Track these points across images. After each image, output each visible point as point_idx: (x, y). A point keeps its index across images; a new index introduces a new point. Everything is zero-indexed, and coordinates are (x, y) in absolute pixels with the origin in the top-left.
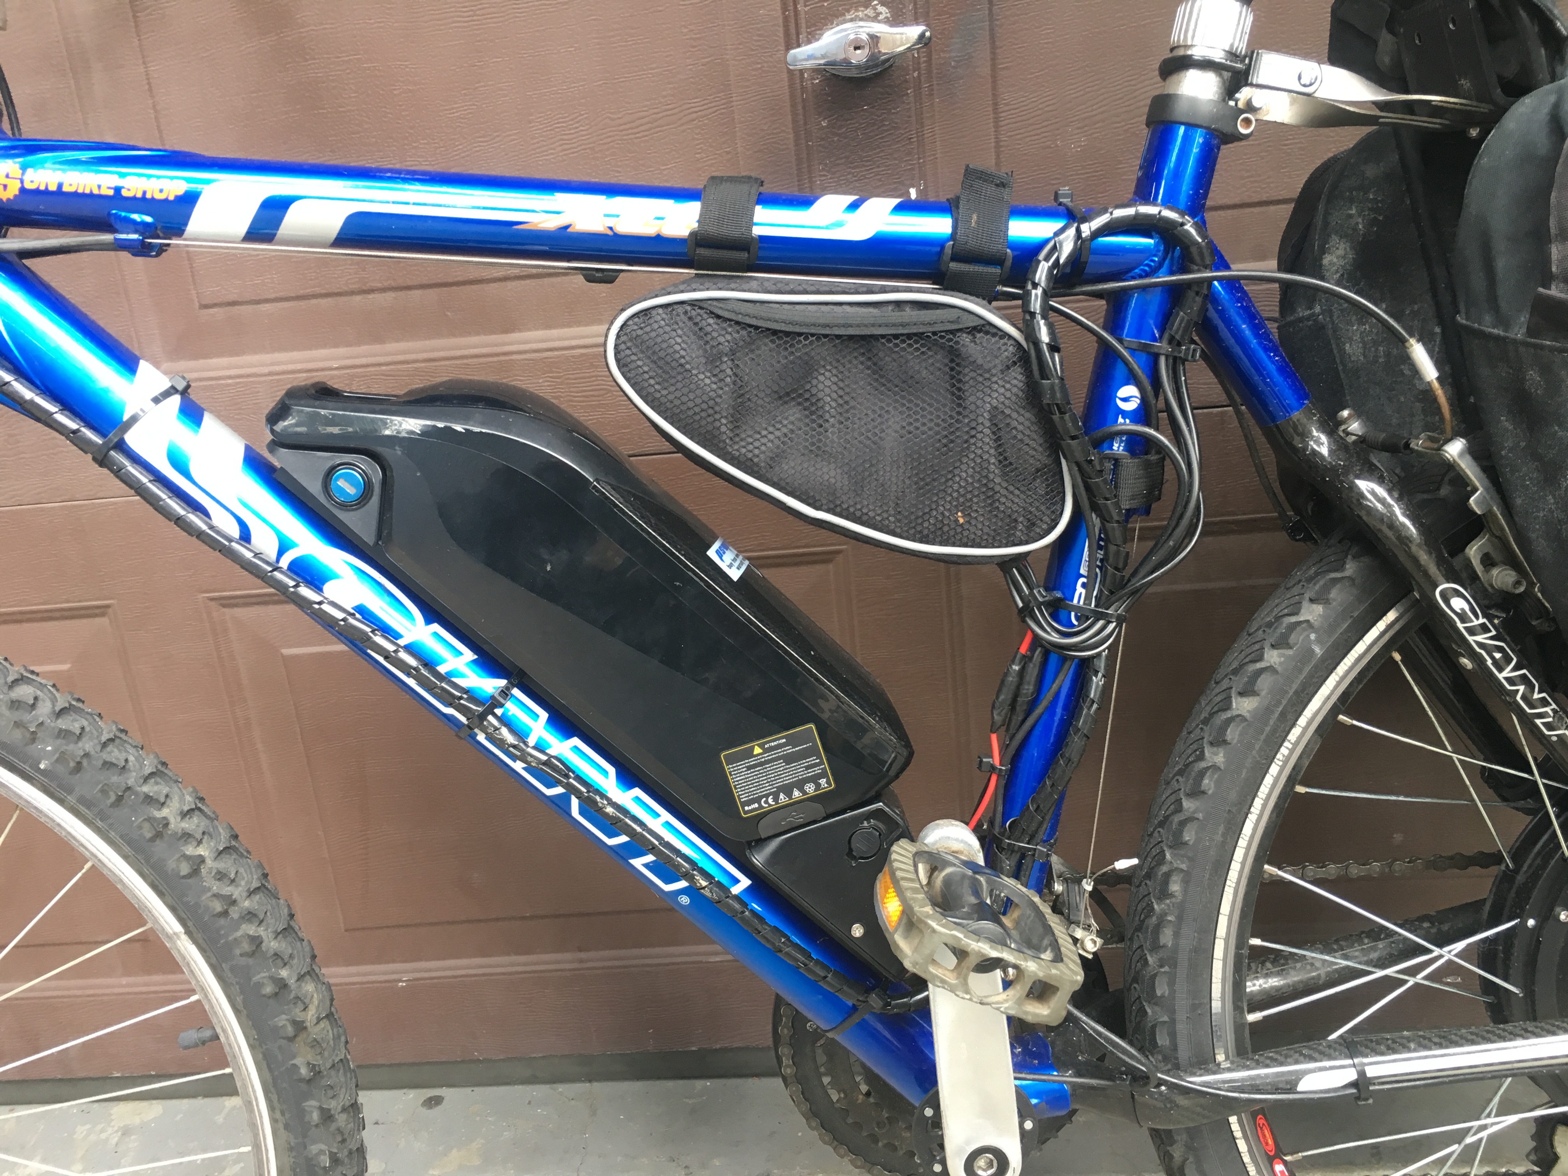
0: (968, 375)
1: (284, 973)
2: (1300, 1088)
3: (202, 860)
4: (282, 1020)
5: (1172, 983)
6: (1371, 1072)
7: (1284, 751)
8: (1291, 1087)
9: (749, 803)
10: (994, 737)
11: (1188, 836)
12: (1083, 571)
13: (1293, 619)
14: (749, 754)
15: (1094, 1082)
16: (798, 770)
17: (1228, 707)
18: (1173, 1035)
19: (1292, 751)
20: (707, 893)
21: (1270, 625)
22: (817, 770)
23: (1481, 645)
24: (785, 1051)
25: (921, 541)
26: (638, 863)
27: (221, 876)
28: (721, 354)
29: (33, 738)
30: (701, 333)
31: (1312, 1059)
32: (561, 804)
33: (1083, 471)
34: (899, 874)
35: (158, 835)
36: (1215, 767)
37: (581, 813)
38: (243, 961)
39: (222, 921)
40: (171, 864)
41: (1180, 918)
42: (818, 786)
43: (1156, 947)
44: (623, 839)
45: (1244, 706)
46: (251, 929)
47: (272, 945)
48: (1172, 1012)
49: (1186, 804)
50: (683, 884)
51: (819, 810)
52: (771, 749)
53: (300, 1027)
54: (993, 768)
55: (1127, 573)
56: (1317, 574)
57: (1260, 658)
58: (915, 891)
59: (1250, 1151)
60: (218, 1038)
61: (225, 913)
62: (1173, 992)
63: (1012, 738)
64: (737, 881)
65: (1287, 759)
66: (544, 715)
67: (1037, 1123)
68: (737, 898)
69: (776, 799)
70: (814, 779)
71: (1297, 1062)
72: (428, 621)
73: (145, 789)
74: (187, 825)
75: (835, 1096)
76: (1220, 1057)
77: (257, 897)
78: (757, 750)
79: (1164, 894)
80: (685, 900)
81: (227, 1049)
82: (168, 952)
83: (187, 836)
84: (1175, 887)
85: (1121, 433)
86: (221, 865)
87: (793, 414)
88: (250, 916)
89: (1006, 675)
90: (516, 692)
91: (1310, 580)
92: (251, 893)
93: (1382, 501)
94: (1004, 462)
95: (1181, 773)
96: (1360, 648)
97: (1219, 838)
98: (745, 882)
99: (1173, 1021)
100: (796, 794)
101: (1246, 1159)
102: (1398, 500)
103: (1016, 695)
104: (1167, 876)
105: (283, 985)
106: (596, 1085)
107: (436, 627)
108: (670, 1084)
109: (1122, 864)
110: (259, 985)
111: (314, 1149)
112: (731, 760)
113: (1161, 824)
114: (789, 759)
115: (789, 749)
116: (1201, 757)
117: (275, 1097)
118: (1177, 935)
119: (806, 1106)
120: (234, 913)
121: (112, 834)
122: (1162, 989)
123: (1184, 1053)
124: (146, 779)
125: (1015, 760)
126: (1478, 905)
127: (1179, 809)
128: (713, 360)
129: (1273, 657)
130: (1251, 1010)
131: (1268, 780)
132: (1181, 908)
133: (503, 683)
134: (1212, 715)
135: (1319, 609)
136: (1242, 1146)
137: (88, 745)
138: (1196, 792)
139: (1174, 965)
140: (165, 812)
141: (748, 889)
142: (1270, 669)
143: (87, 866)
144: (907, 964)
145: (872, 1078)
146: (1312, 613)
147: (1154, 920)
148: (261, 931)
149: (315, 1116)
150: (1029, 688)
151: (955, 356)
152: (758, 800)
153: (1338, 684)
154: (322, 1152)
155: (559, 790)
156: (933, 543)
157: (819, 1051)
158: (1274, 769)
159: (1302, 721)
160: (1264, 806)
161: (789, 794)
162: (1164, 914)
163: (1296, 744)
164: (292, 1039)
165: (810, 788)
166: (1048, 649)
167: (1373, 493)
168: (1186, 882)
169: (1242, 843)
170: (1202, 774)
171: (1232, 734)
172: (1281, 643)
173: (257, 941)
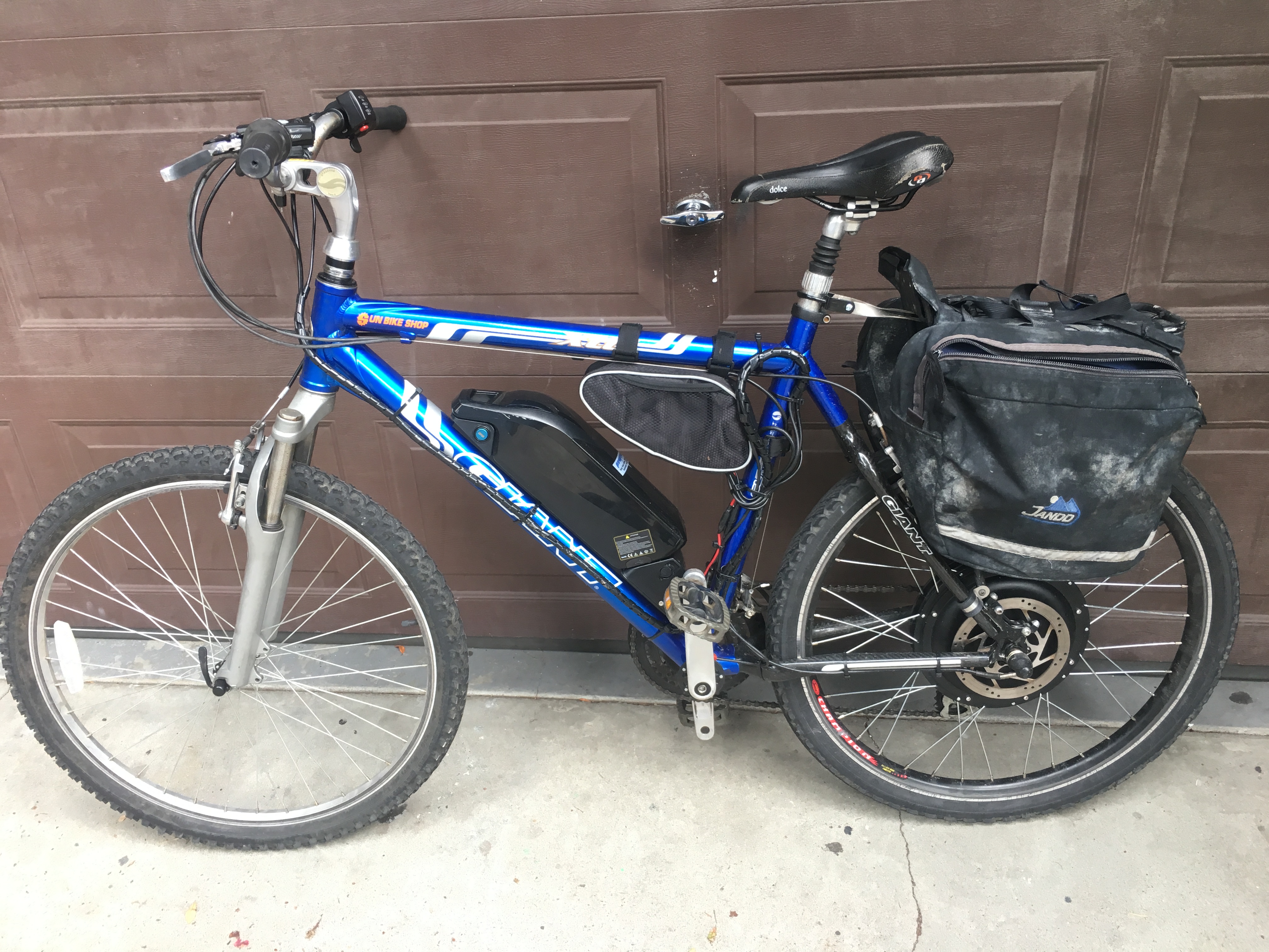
0: (715, 408)
1: (445, 603)
2: (823, 670)
3: (417, 560)
4: (444, 620)
5: (780, 630)
6: (849, 666)
7: (830, 547)
8: (819, 668)
9: (623, 556)
10: (719, 535)
11: (790, 576)
12: (756, 477)
13: (836, 500)
14: (624, 538)
15: (748, 663)
16: (643, 545)
17: (809, 530)
18: (780, 648)
19: (833, 547)
20: (606, 586)
21: (828, 500)
22: (649, 546)
23: (898, 518)
24: (632, 644)
25: (694, 465)
26: (580, 573)
27: (424, 567)
28: (622, 395)
29: (360, 514)
30: (615, 387)
31: (830, 660)
32: (553, 550)
33: (755, 446)
34: (672, 591)
35: (402, 551)
36: (802, 552)
37: (560, 554)
38: (431, 598)
39: (424, 583)
40: (407, 562)
41: (785, 606)
42: (649, 551)
43: (776, 616)
44: (574, 564)
45: (815, 530)
46: (433, 586)
47: (441, 592)
48: (780, 640)
49: (791, 564)
50: (596, 582)
51: (649, 560)
52: (633, 537)
53: (450, 622)
54: (718, 546)
55: (772, 480)
56: (847, 483)
57: (822, 513)
58: (676, 597)
59: (809, 692)
60: (417, 624)
61: (425, 581)
62: (781, 632)
63: (726, 535)
64: (617, 582)
65: (831, 550)
66: (547, 517)
67: (725, 677)
68: (616, 588)
69: (633, 555)
70: (648, 549)
71: (823, 661)
72: (507, 481)
73: (397, 534)
74: (411, 547)
75: (651, 662)
76: (799, 657)
77: (435, 575)
78: (627, 537)
79: (780, 597)
80: (597, 588)
81: (421, 629)
82: (401, 592)
83: (412, 552)
84: (784, 595)
85: (773, 430)
86: (424, 563)
87: (648, 418)
88: (434, 582)
89: (725, 513)
90: (538, 509)
91: (844, 485)
92: (433, 573)
93: (866, 463)
94: (726, 440)
95: (790, 552)
96: (861, 511)
97: (802, 578)
98: (620, 582)
99: (781, 643)
100: (641, 553)
101: (807, 695)
102: (871, 464)
103: (728, 520)
104: (782, 590)
105: (444, 606)
106: (545, 652)
107: (509, 484)
108: (580, 654)
109: (763, 585)
110: (436, 607)
111: (453, 667)
112: (617, 540)
113: (782, 571)
114: (639, 541)
115: (639, 538)
116: (798, 548)
117: (439, 647)
118: (784, 612)
119: (639, 665)
120: (428, 580)
121: (386, 550)
122: (777, 631)
123: (784, 655)
124: (397, 530)
125: (727, 544)
126: (910, 607)
127: (788, 566)
128: (619, 397)
129: (827, 513)
130: (814, 641)
131: (823, 557)
132: (786, 602)
133: (533, 505)
134: (804, 532)
135: (845, 497)
136: (806, 690)
137: (377, 517)
138: (794, 561)
139: (782, 623)
140: (404, 543)
141: (621, 585)
142: (825, 518)
143: (372, 559)
144: (671, 621)
145: (666, 657)
146: (842, 498)
147: (776, 606)
148: (437, 587)
149: (454, 655)
150: (733, 518)
151: (710, 402)
152: (627, 555)
153: (852, 524)
154: (456, 668)
155: (551, 545)
156: (698, 466)
157: (646, 645)
158: (826, 554)
159: (837, 537)
160: (821, 567)
161: (638, 553)
162: (780, 604)
163: (834, 545)
164: (447, 627)
165: (646, 552)
166: (741, 507)
167: (864, 459)
168: (788, 594)
169: (812, 580)
170: (797, 554)
171: (809, 540)
172: (830, 508)
173: (436, 591)
